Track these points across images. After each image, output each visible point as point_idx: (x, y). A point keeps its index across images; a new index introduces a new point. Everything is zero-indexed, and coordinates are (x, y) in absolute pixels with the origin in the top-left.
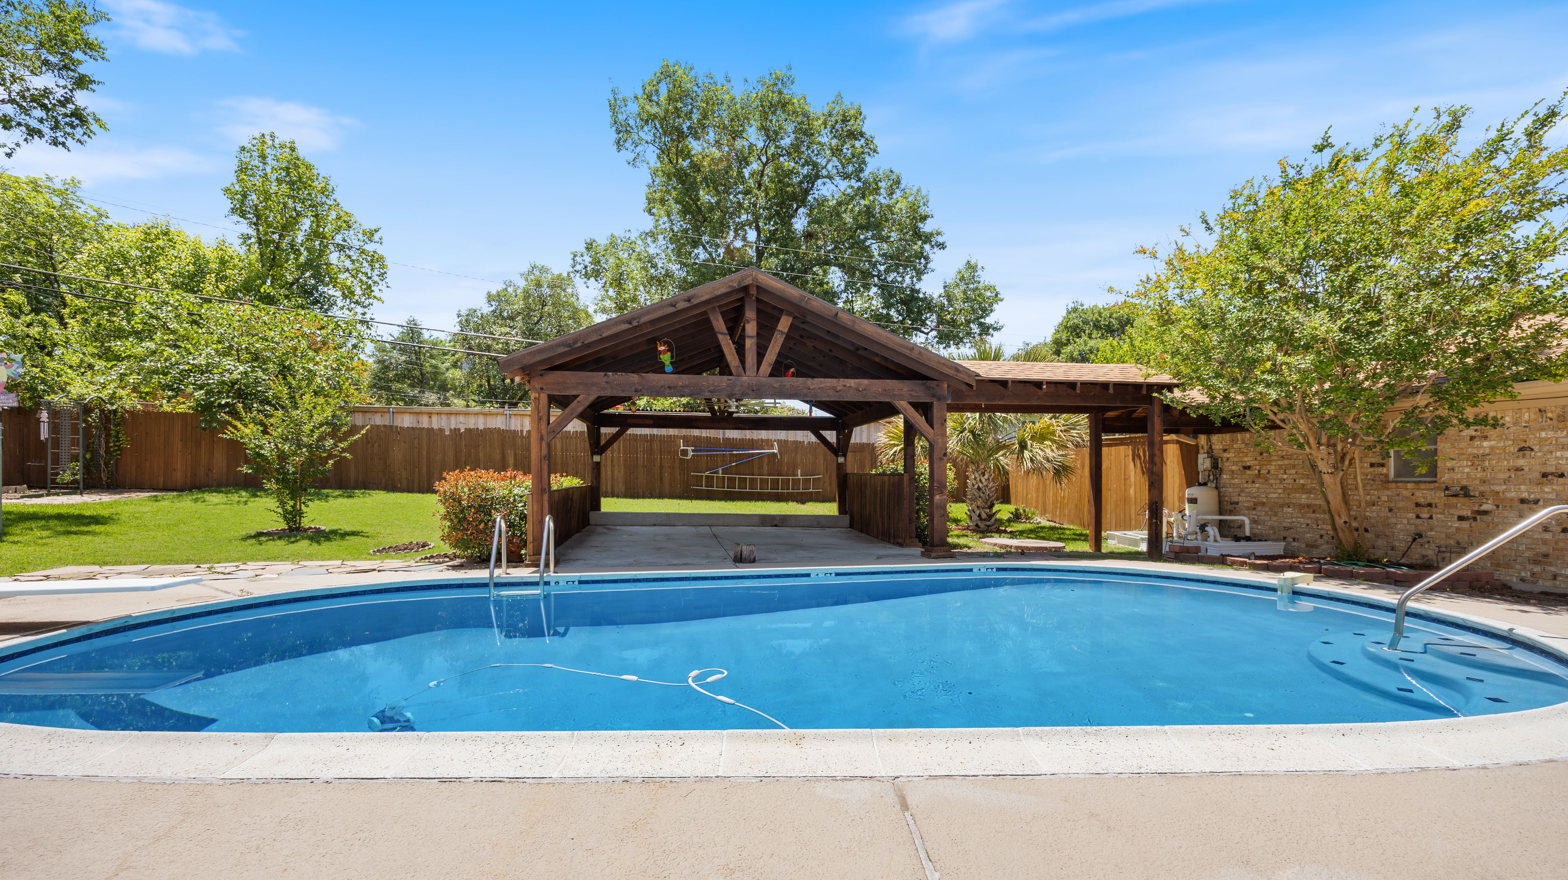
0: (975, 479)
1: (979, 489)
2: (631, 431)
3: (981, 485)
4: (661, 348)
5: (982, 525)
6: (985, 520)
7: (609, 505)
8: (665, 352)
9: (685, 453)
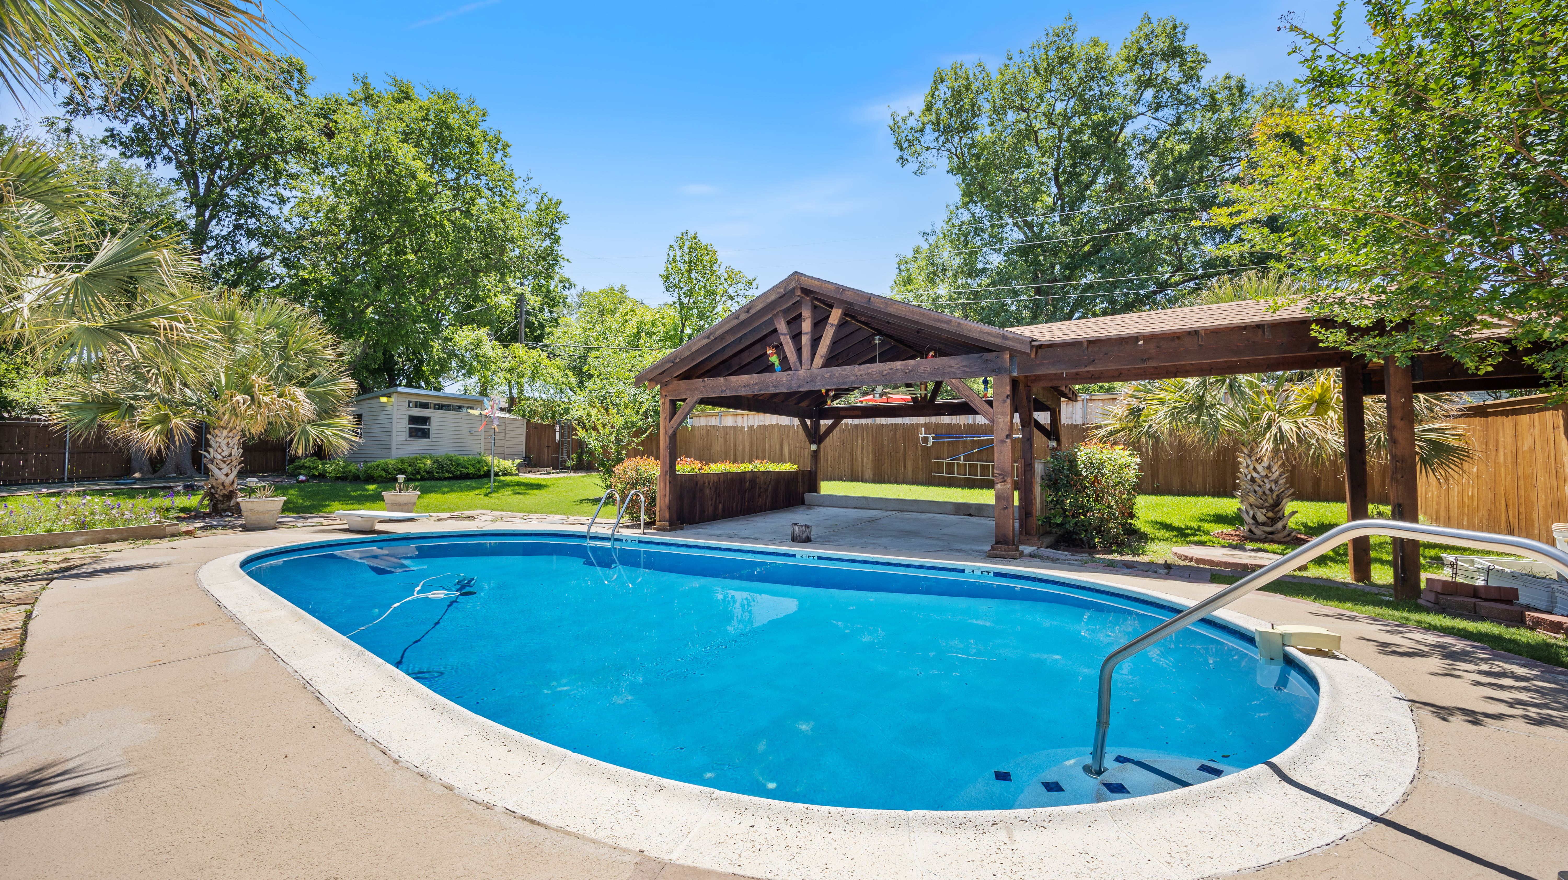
0: (1248, 467)
1: (1253, 480)
2: (844, 421)
3: (1255, 475)
4: (769, 352)
5: (1258, 531)
6: (1263, 524)
7: (827, 488)
8: (772, 354)
9: (926, 440)
